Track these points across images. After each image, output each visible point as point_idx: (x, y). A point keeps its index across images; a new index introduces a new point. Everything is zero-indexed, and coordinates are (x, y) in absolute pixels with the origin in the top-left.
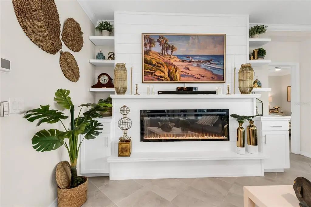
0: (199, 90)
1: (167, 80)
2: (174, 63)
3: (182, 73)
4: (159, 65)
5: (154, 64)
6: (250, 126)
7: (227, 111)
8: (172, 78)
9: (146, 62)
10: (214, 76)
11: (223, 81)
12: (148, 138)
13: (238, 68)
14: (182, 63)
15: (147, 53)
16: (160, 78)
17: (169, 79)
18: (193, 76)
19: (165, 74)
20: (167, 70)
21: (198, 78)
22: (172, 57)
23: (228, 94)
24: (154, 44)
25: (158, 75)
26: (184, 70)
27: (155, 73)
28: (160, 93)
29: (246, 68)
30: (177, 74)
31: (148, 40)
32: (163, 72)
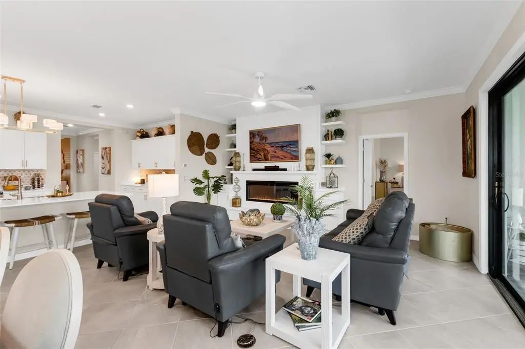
0: (280, 168)
2: (267, 149)
3: (272, 155)
4: (259, 150)
9: (251, 149)
10: (292, 156)
12: (250, 198)
14: (272, 149)
15: (252, 143)
16: (259, 160)
17: (264, 159)
20: (263, 153)
22: (266, 144)
23: (299, 170)
24: (256, 137)
27: (257, 156)
28: (254, 170)
29: (310, 151)
30: (269, 156)
31: (252, 135)
32: (261, 155)
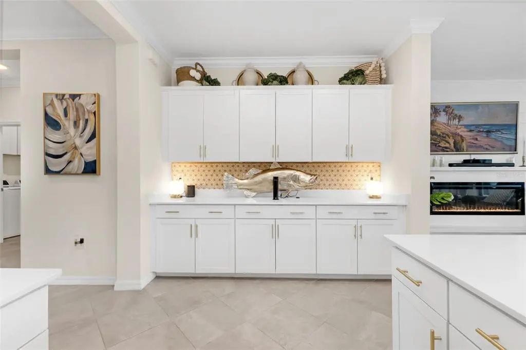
1: (453, 151)
2: (460, 134)
3: (469, 144)
4: (444, 135)
5: (439, 134)
7: (522, 184)
8: (458, 149)
9: (432, 132)
10: (505, 147)
11: (515, 152)
12: (436, 210)
14: (469, 134)
15: (432, 123)
16: (445, 150)
17: (454, 150)
18: (481, 147)
19: (450, 144)
20: (453, 140)
21: (487, 149)
22: (459, 127)
23: (523, 166)
24: (440, 114)
25: (443, 146)
26: (473, 141)
27: (440, 144)
30: (464, 145)
32: (448, 143)
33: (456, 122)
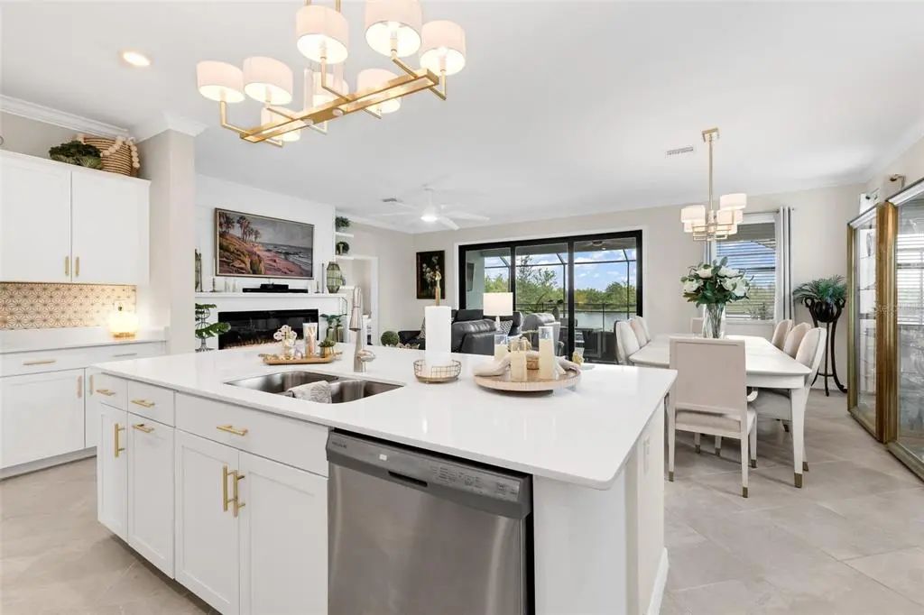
0: (290, 288)
1: (249, 273)
2: (258, 253)
3: (267, 266)
5: (232, 251)
6: (338, 326)
7: (317, 311)
8: (255, 271)
9: (221, 247)
10: (302, 272)
11: (312, 278)
13: (327, 265)
14: (268, 254)
15: (222, 235)
16: (240, 271)
17: (251, 271)
18: (279, 270)
19: (246, 265)
21: (285, 273)
23: (318, 292)
25: (237, 266)
26: (271, 263)
29: (333, 266)
30: (262, 267)
31: (224, 219)
32: (244, 263)
33: (253, 238)
